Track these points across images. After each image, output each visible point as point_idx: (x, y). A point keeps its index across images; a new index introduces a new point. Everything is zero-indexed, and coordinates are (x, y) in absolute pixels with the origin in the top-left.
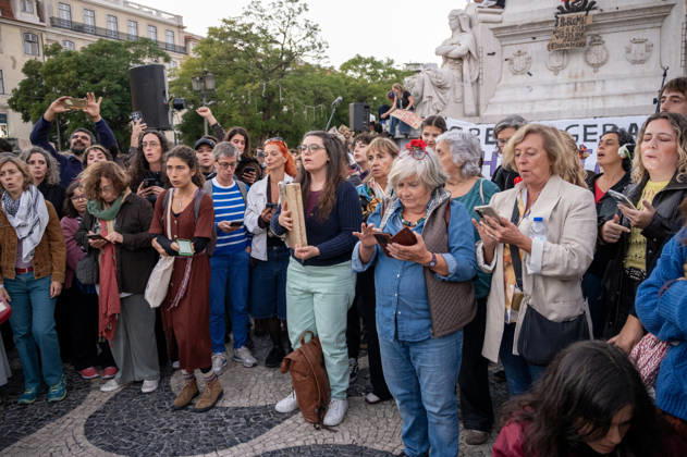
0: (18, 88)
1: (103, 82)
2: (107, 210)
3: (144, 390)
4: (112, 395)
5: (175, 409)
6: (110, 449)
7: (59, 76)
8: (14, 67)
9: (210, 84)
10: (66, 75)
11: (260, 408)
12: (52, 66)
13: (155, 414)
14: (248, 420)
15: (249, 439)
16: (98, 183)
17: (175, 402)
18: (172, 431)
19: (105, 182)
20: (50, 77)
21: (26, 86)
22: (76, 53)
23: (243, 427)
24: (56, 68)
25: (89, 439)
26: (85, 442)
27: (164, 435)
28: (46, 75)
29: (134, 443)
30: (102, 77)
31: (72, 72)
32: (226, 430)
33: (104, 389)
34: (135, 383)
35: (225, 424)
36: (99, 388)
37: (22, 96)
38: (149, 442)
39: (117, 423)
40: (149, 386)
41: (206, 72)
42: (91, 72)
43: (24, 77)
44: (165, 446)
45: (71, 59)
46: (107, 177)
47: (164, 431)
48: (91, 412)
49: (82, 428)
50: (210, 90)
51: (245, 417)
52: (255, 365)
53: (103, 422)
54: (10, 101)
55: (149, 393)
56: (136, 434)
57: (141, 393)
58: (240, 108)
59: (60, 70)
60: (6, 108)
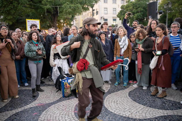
0: (119, 12)
1: (139, 9)
2: (140, 42)
3: (143, 89)
4: (135, 88)
5: (151, 95)
6: (134, 100)
7: (128, 8)
8: (119, 7)
9: (170, 6)
10: (130, 8)
11: (177, 102)
12: (127, 6)
13: (146, 95)
14: (173, 104)
15: (173, 110)
16: (139, 35)
17: (151, 94)
18: (150, 101)
19: (141, 34)
20: (126, 9)
21: (121, 12)
22: (133, 2)
23: (171, 106)
24: (128, 6)
25: (130, 96)
26: (128, 97)
27: (148, 101)
28: (125, 8)
29: (140, 101)
30: (139, 7)
31: (132, 7)
32: (165, 105)
33: (133, 86)
34: (141, 86)
35: (165, 104)
36: (132, 85)
37: (120, 14)
38: (144, 102)
39: (136, 95)
40: (145, 88)
41: (169, 2)
42: (136, 6)
43: (121, 9)
44: (148, 104)
45: (132, 3)
46: (141, 33)
47: (148, 100)
48: (130, 91)
49: (128, 94)
50: (170, 8)
51: (172, 103)
52: (176, 90)
53: (133, 94)
54: (117, 15)
55: (145, 90)
56: (141, 99)
57: (142, 89)
58: (179, 13)
59: (129, 7)
60: (116, 17)
